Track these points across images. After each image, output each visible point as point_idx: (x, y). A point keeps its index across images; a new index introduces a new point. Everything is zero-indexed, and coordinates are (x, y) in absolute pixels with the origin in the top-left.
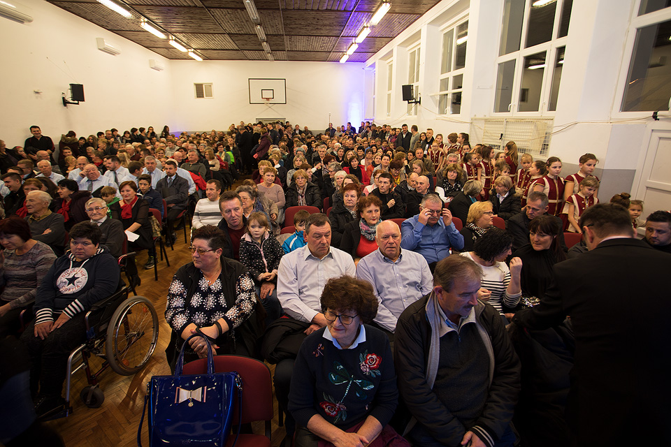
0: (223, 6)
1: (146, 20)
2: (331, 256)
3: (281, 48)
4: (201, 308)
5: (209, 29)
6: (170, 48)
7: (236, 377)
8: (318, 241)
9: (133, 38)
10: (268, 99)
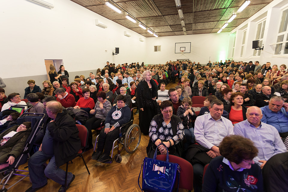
0: (169, 14)
1: (141, 23)
2: (221, 120)
3: (190, 29)
4: (162, 134)
5: (163, 24)
6: (147, 33)
7: (178, 166)
8: (217, 112)
9: (135, 30)
10: (182, 51)
